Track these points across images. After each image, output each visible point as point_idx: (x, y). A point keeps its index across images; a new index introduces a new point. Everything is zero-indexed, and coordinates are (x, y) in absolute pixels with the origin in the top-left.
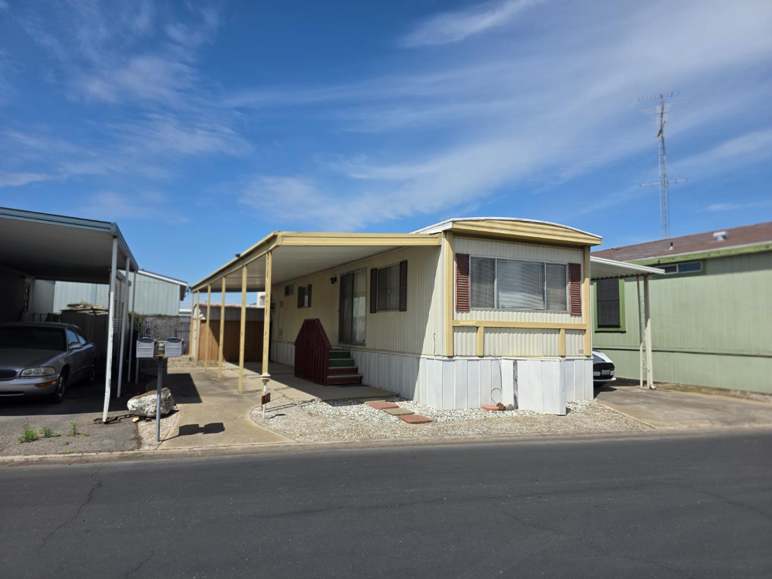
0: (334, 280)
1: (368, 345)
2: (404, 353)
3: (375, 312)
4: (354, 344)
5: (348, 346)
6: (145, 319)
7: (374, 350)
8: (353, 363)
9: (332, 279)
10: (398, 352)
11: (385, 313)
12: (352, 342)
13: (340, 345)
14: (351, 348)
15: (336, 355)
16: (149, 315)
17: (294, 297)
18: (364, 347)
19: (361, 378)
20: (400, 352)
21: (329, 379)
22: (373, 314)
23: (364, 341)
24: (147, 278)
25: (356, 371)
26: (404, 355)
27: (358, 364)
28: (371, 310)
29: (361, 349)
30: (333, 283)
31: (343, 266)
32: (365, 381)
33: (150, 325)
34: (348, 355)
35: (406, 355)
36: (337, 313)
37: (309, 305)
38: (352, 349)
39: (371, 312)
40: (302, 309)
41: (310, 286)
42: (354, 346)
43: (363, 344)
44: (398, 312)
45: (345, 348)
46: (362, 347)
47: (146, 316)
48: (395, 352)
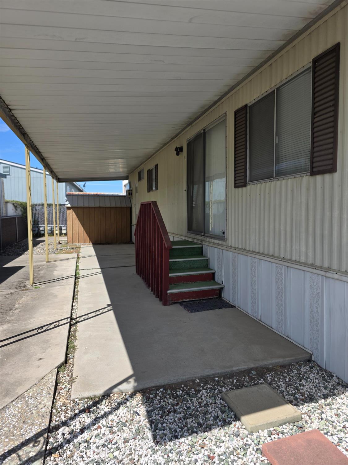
0: (179, 150)
1: (231, 240)
2: (328, 269)
3: (245, 185)
4: (208, 237)
5: (200, 238)
6: (35, 207)
7: (244, 251)
8: (206, 265)
9: (177, 149)
10: (305, 264)
11: (268, 184)
12: (204, 233)
13: (191, 235)
14: (204, 241)
15: (182, 253)
16: (38, 204)
17: (145, 181)
18: (223, 243)
19: (220, 290)
20: (313, 266)
21: (171, 294)
22: (240, 189)
23: (224, 233)
24: (38, 174)
25: (212, 277)
26: (328, 275)
27: (215, 265)
28: (235, 184)
29: (219, 245)
30: (178, 154)
31: (190, 126)
32: (227, 296)
33: (39, 212)
34: (200, 252)
35: (336, 276)
36: (185, 194)
37: (157, 188)
38: (204, 243)
39: (236, 187)
40: (152, 193)
41: (157, 166)
42: (208, 239)
43: (222, 237)
44: (306, 179)
45: (195, 241)
46: (220, 242)
47: (36, 205)
48: (297, 262)
